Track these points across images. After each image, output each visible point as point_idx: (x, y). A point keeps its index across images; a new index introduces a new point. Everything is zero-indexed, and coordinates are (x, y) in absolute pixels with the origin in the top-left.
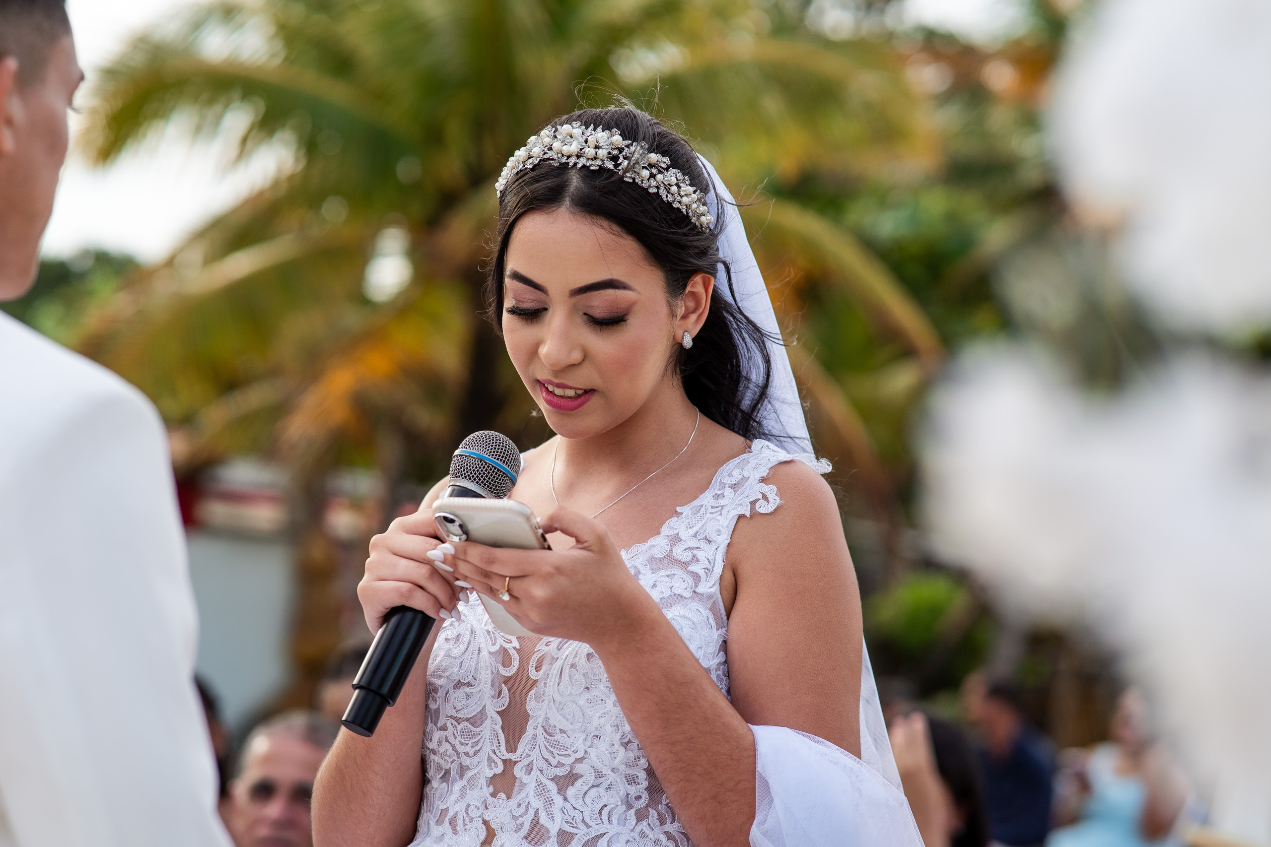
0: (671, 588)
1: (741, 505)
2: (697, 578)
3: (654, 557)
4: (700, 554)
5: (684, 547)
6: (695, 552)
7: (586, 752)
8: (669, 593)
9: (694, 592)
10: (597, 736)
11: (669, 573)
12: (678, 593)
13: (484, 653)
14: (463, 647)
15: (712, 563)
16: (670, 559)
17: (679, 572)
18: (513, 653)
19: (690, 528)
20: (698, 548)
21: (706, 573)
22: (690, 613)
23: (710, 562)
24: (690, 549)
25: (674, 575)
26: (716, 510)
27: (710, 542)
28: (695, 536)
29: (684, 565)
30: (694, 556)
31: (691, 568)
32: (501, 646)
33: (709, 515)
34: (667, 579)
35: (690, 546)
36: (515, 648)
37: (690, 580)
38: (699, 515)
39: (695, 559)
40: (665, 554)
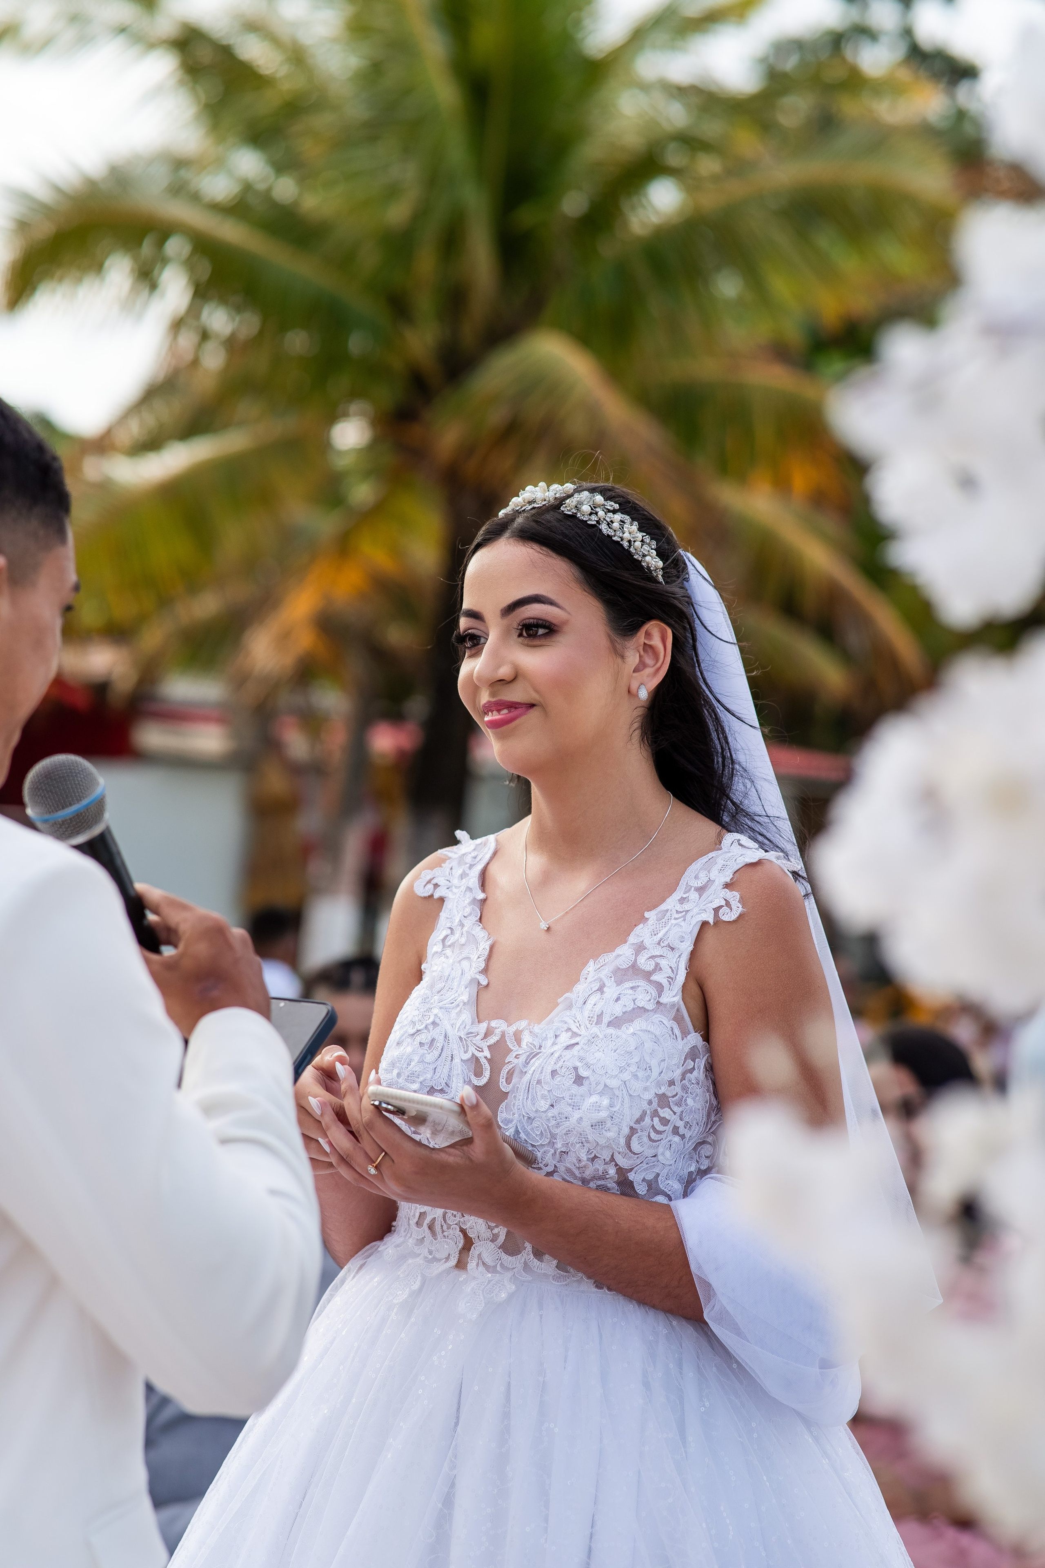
0: (634, 1001)
1: (705, 910)
2: (660, 988)
3: (619, 968)
4: (663, 963)
5: (648, 956)
6: (658, 960)
7: (555, 1166)
8: (632, 1006)
9: (658, 1002)
10: (564, 1152)
11: (634, 985)
12: (641, 1006)
13: (457, 1060)
14: (436, 1053)
15: (675, 972)
16: (634, 969)
17: (642, 983)
18: (484, 1061)
19: (655, 935)
20: (661, 956)
21: (669, 981)
22: (652, 1027)
23: (673, 971)
24: (653, 957)
25: (638, 986)
26: (680, 915)
27: (673, 949)
28: (659, 943)
29: (647, 975)
30: (657, 964)
31: (654, 978)
32: (473, 1054)
33: (673, 922)
34: (631, 991)
35: (654, 954)
36: (486, 1057)
37: (654, 992)
38: (663, 920)
39: (658, 968)
40: (630, 964)
